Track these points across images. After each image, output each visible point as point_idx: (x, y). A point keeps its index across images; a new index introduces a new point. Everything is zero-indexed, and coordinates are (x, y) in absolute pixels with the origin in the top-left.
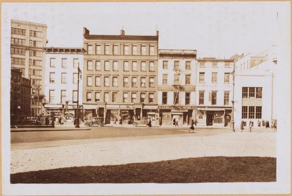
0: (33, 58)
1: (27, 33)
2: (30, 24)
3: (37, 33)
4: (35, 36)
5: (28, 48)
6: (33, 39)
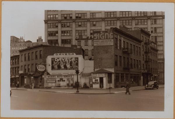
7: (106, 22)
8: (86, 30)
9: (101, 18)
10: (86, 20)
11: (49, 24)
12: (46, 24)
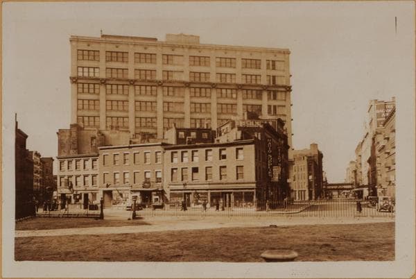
0: (273, 103)
1: (264, 65)
2: (267, 51)
3: (277, 64)
4: (274, 69)
5: (265, 88)
6: (273, 73)
7: (193, 90)
8: (156, 102)
9: (184, 82)
10: (156, 84)
11: (81, 86)
12: (74, 84)
